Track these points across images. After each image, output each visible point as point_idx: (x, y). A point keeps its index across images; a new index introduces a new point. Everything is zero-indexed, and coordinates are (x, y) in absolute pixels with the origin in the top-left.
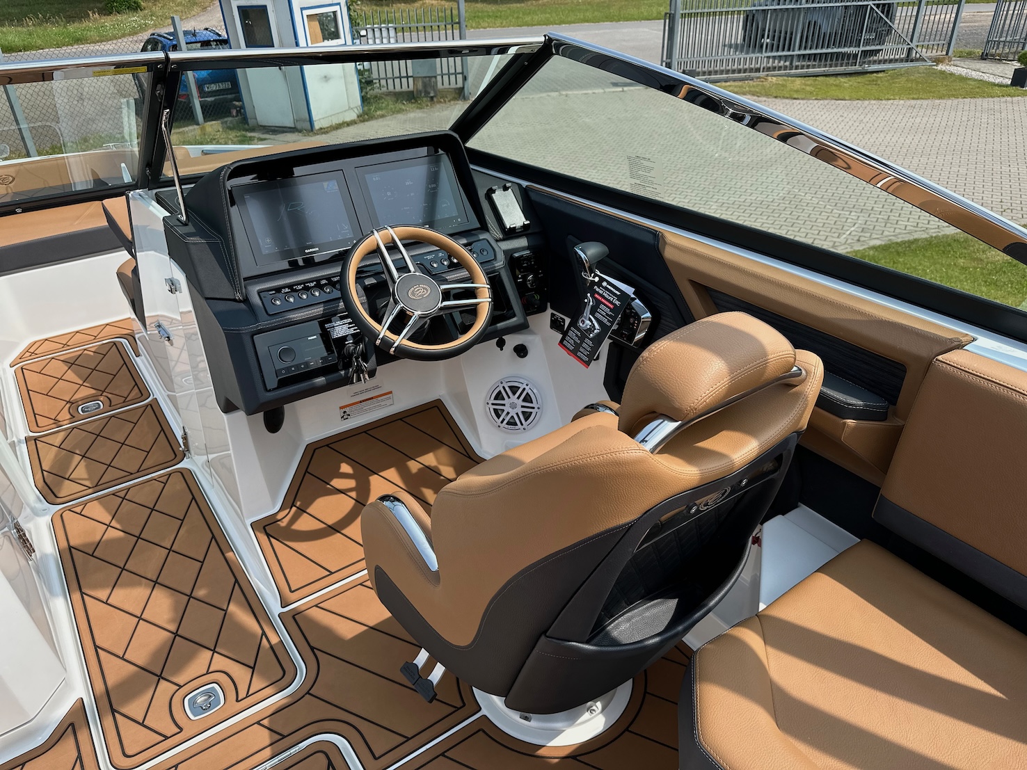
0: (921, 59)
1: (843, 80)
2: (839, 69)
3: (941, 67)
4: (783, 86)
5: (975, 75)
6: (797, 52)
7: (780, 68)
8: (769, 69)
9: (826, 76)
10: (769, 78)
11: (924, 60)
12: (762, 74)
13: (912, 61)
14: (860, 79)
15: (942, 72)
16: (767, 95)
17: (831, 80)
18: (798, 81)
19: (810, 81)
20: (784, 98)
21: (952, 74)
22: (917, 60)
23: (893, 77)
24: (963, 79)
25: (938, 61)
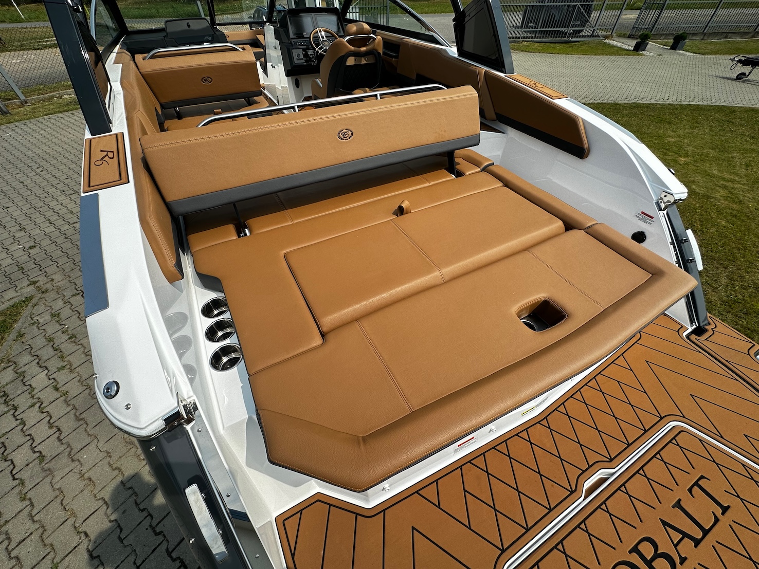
0: (598, 36)
1: (557, 45)
2: (558, 39)
3: (607, 41)
4: (528, 46)
5: (619, 45)
6: (539, 29)
7: (529, 38)
8: (524, 38)
9: (550, 43)
10: (524, 42)
11: (599, 36)
12: (520, 40)
13: (593, 37)
14: (566, 45)
15: (605, 43)
16: (518, 50)
17: (552, 45)
18: (537, 44)
19: (542, 45)
20: (526, 51)
21: (609, 44)
22: (596, 36)
23: (581, 45)
24: (613, 46)
25: (606, 37)
